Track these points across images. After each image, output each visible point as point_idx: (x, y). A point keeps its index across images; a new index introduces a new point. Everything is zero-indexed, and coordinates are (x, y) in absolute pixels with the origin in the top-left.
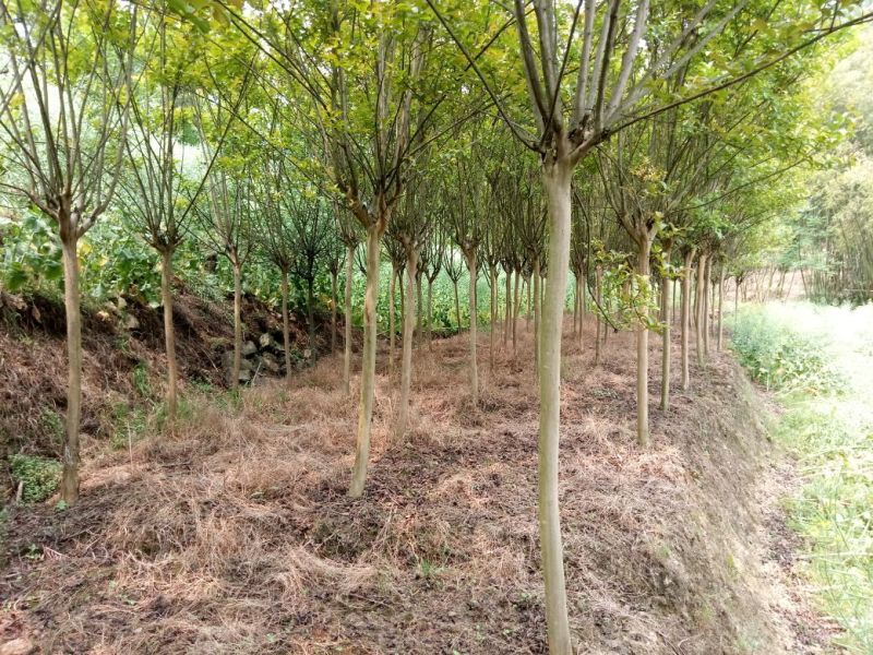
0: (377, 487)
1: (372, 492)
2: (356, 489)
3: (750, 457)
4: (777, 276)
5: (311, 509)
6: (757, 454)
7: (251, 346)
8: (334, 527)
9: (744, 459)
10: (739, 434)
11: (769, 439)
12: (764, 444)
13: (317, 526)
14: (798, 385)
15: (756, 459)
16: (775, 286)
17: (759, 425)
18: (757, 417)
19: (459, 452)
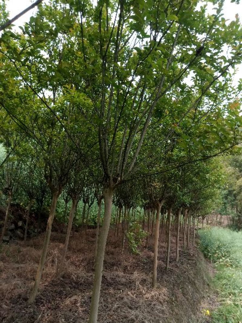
0: (41, 299)
1: (38, 301)
2: (32, 299)
3: (200, 292)
4: (219, 216)
5: (10, 308)
6: (203, 291)
7: (13, 226)
8: (17, 318)
9: (197, 293)
10: (196, 282)
11: (208, 285)
12: (206, 286)
13: (10, 316)
14: (222, 262)
15: (202, 293)
16: (218, 220)
17: (205, 278)
18: (204, 274)
19: (81, 284)
